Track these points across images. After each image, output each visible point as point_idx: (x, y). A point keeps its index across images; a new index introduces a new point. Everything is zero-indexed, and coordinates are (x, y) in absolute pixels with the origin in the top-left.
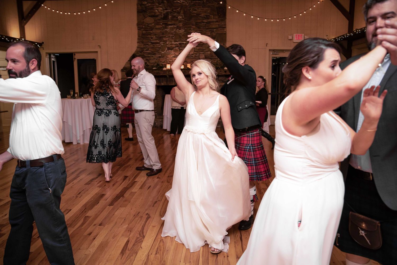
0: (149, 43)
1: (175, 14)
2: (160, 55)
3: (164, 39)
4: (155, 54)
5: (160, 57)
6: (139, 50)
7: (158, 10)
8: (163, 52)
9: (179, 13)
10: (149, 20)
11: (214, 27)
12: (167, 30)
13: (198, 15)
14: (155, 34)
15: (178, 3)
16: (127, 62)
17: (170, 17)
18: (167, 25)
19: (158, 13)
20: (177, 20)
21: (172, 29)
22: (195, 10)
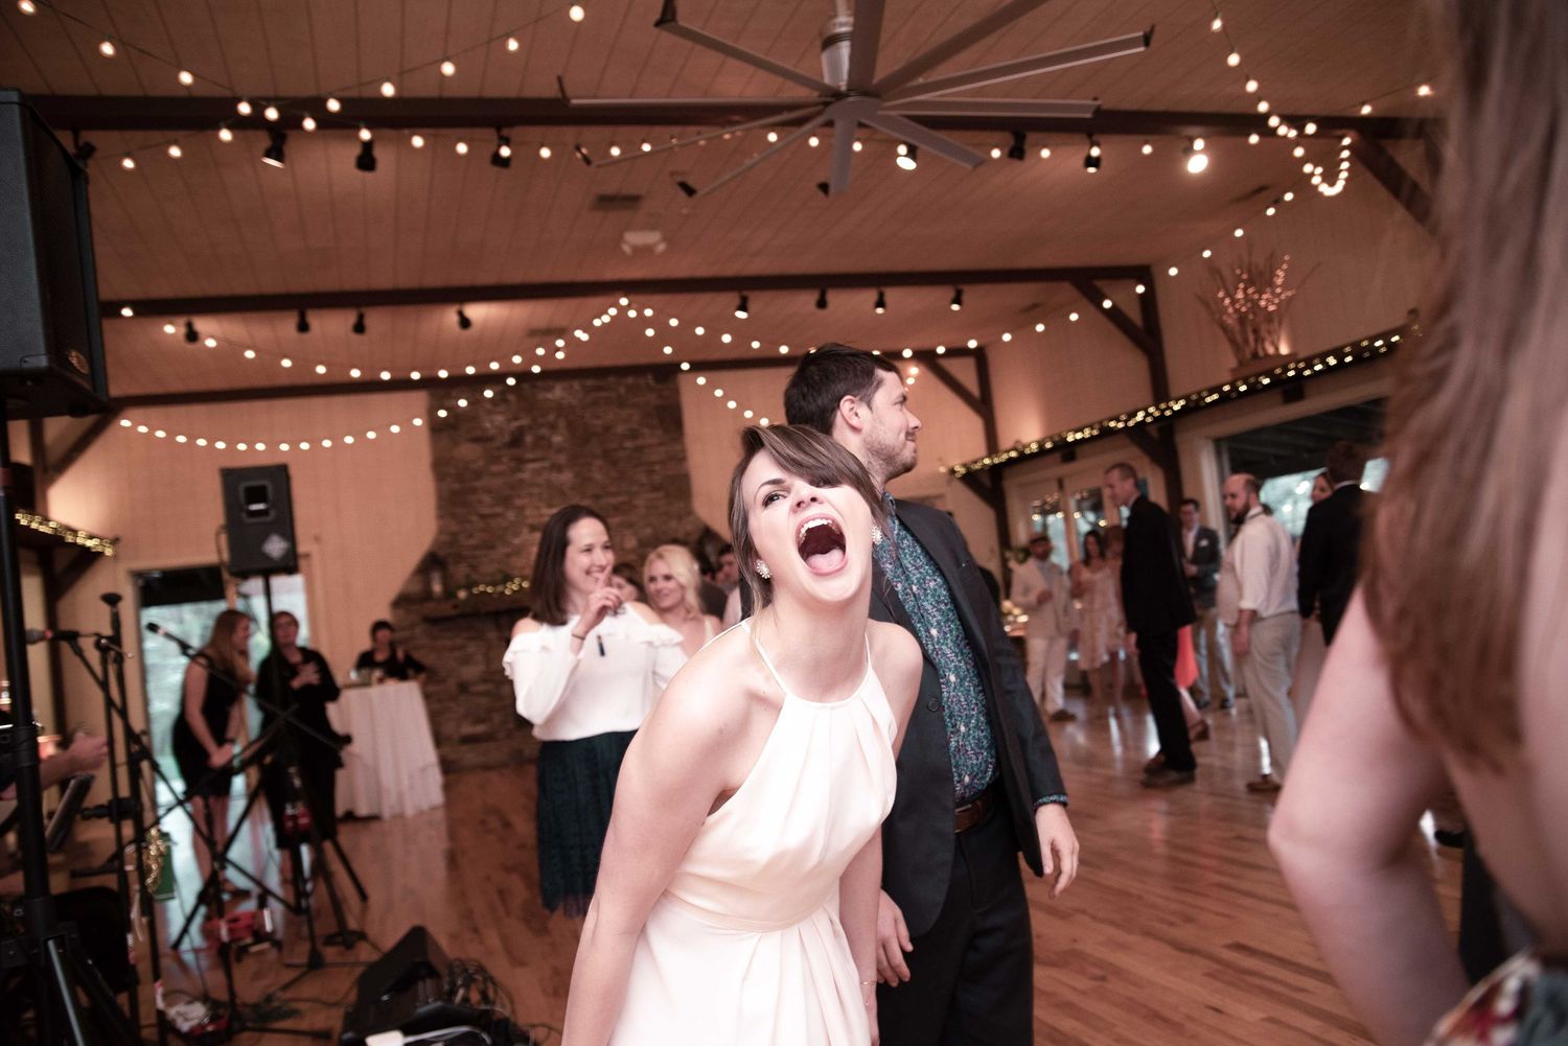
0: (474, 518)
1: (544, 431)
2: (508, 550)
3: (518, 502)
4: (492, 547)
5: (508, 555)
6: (444, 538)
7: (492, 422)
8: (516, 541)
9: (553, 427)
10: (467, 451)
11: (654, 458)
12: (526, 476)
13: (608, 428)
14: (489, 491)
15: (547, 400)
16: (410, 581)
17: (529, 439)
18: (521, 461)
19: (492, 432)
20: (550, 445)
21: (538, 472)
22: (598, 417)
